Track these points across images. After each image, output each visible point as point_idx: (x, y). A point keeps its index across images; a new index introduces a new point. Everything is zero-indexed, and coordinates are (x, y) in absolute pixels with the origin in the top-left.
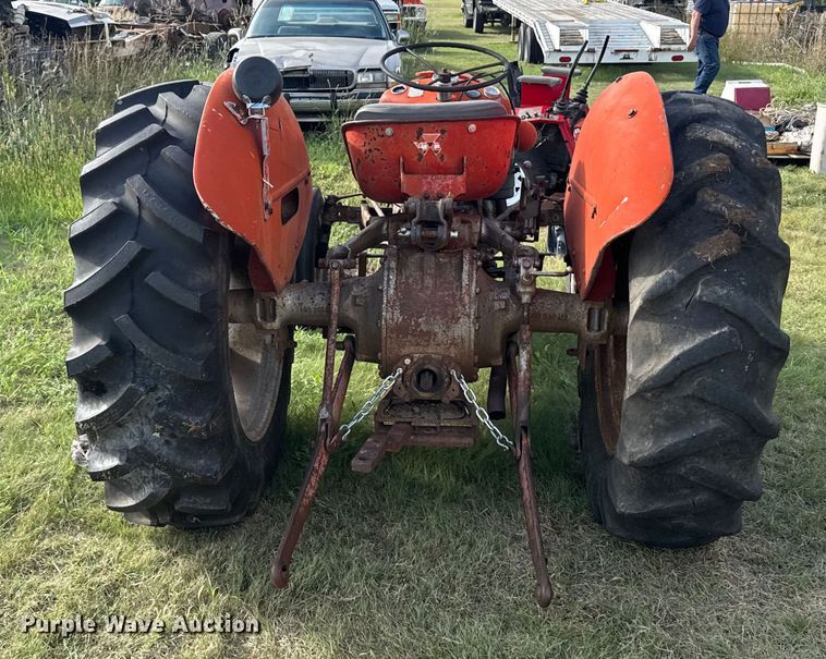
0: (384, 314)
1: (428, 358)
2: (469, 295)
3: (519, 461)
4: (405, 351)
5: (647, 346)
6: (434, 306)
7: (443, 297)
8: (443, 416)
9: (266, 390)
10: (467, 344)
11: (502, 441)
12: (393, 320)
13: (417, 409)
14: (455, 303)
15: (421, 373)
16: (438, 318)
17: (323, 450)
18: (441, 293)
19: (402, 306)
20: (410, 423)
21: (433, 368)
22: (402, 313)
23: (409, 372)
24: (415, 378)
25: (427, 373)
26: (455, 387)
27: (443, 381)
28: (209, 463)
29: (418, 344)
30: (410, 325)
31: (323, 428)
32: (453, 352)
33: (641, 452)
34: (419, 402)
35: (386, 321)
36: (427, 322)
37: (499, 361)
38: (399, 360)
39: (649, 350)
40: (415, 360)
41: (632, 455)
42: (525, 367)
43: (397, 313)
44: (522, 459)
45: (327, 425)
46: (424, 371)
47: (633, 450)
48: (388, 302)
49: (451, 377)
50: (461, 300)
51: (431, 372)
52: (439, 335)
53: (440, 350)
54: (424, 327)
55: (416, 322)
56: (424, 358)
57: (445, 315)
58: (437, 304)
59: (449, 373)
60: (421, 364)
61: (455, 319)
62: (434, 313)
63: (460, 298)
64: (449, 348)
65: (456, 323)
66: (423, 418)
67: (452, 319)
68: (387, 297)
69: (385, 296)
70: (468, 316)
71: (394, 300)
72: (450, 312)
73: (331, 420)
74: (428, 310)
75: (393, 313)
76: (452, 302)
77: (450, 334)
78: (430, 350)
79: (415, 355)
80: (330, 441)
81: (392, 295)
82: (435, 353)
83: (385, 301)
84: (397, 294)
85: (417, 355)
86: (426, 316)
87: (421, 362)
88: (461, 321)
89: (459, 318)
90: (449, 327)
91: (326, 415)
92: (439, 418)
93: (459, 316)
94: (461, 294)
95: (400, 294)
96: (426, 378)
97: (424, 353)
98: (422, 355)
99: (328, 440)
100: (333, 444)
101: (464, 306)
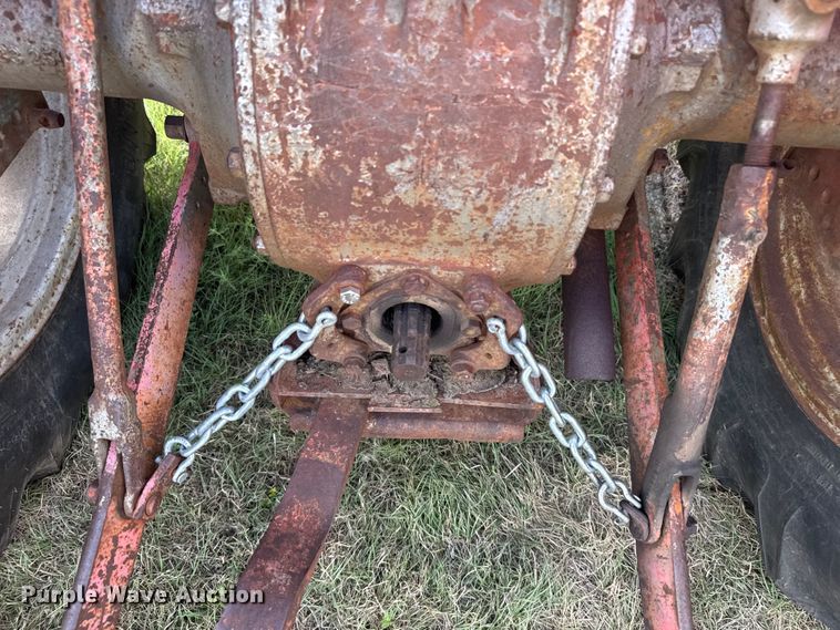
0: (248, 134)
1: (416, 278)
2: (601, 69)
6: (450, 115)
7: (490, 72)
12: (287, 161)
13: (382, 369)
14: (537, 100)
15: (394, 313)
16: (463, 161)
17: (119, 524)
18: (481, 55)
19: (317, 105)
20: (366, 400)
21: (433, 304)
22: (320, 135)
25: (413, 314)
26: (497, 353)
29: (384, 238)
30: (353, 181)
31: (112, 461)
32: (499, 263)
35: (259, 163)
36: (418, 175)
40: (378, 279)
42: (727, 315)
43: (300, 136)
45: (120, 457)
46: (404, 307)
48: (260, 87)
50: (566, 90)
52: (464, 219)
53: (463, 258)
54: (407, 193)
55: (378, 174)
57: (488, 150)
58: (465, 106)
60: (395, 291)
61: (531, 169)
62: (448, 142)
63: (562, 83)
64: (490, 252)
65: (531, 182)
66: (399, 391)
67: (517, 168)
68: (254, 62)
69: (243, 56)
70: (584, 159)
71: (285, 81)
72: (512, 143)
73: (128, 444)
74: (426, 129)
75: (283, 134)
76: (524, 100)
77: (501, 218)
78: (424, 256)
79: (377, 267)
80: (135, 503)
81: (272, 56)
82: (443, 265)
83: (246, 82)
84: (295, 55)
85: (383, 268)
86: (417, 152)
87: (394, 285)
88: (551, 175)
89: (548, 164)
90: (499, 197)
91: (113, 432)
92: (441, 393)
93: (547, 156)
94: (568, 65)
95: (305, 53)
96: (412, 332)
97: (405, 264)
98: (399, 269)
99: (129, 499)
100: (144, 509)
101: (573, 118)
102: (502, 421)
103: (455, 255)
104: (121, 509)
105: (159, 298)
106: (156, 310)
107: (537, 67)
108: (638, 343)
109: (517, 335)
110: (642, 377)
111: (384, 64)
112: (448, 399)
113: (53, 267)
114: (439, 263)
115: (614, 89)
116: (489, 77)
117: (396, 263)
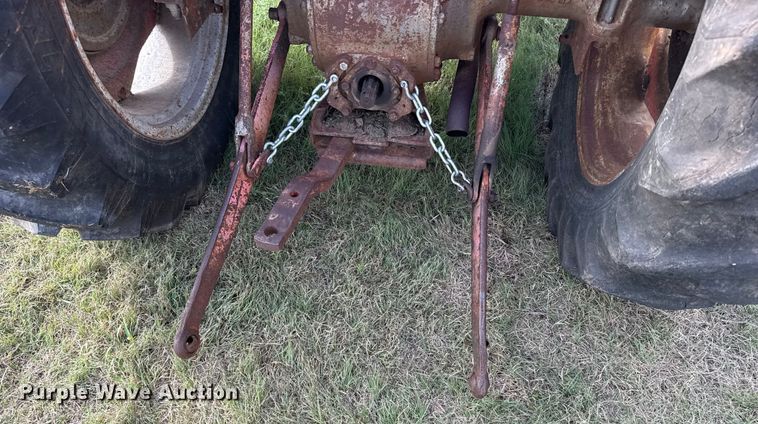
1: (372, 62)
3: (474, 204)
4: (342, 49)
5: (712, 127)
8: (391, 132)
9: (209, 53)
10: (425, 44)
11: (459, 178)
13: (360, 122)
15: (363, 80)
16: (385, 4)
20: (352, 138)
21: (379, 76)
23: (348, 78)
24: (355, 85)
25: (371, 81)
26: (407, 103)
27: (390, 92)
28: (88, 209)
29: (357, 40)
30: (346, 12)
31: (243, 148)
32: (405, 54)
33: (641, 259)
34: (362, 113)
35: (312, 3)
37: (470, 56)
38: (333, 62)
39: (712, 132)
40: (356, 62)
41: (626, 256)
42: (501, 82)
44: (479, 203)
45: (246, 145)
46: (367, 77)
47: (630, 250)
49: (401, 90)
51: (376, 79)
52: (387, 29)
54: (365, 17)
56: (367, 61)
59: (399, 83)
60: (363, 68)
61: (411, 6)
64: (401, 48)
65: (411, 13)
66: (367, 134)
67: (406, 6)
73: (251, 138)
77: (402, 30)
78: (375, 50)
79: (356, 56)
80: (251, 166)
82: (382, 55)
85: (358, 56)
87: (362, 65)
88: (419, 10)
89: (417, 5)
90: (400, 19)
91: (244, 132)
92: (386, 135)
96: (370, 87)
97: (366, 54)
98: (364, 57)
99: (249, 164)
100: (255, 170)
102: (417, 157)
103: (388, 50)
104: (245, 169)
105: (264, 84)
106: (262, 90)
109: (414, 91)
112: (389, 139)
113: (203, 95)
114: (380, 54)
117: (363, 53)
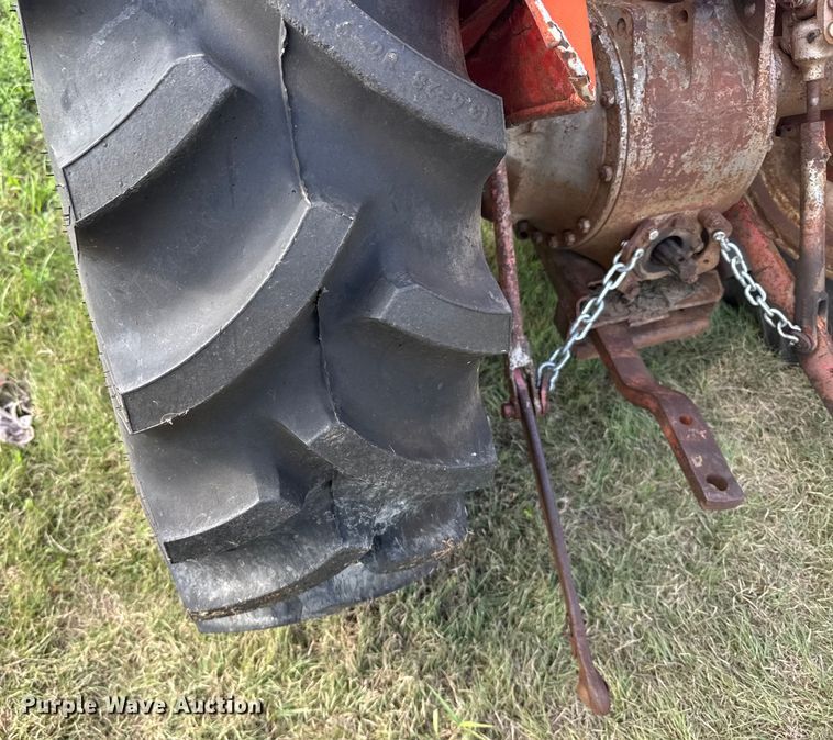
0: (622, 155)
2: (769, 88)
6: (711, 123)
10: (745, 180)
12: (637, 165)
14: (745, 109)
18: (721, 94)
19: (655, 133)
20: (626, 321)
21: (681, 234)
22: (655, 148)
26: (712, 257)
29: (666, 198)
30: (665, 167)
35: (624, 167)
36: (694, 157)
40: (657, 225)
43: (646, 150)
46: (665, 240)
48: (631, 130)
50: (757, 101)
51: (677, 240)
52: (709, 175)
53: (700, 201)
54: (687, 168)
55: (677, 161)
56: (675, 220)
57: (725, 136)
58: (717, 118)
60: (666, 230)
61: (742, 141)
62: (709, 137)
63: (755, 98)
65: (742, 148)
66: (644, 310)
67: (736, 142)
68: (629, 119)
69: (624, 118)
70: (764, 131)
71: (643, 125)
72: (736, 131)
74: (701, 133)
75: (639, 150)
76: (740, 109)
77: (726, 171)
78: (682, 204)
81: (638, 114)
83: (625, 130)
84: (647, 111)
85: (661, 217)
86: (696, 145)
87: (665, 227)
88: (751, 142)
89: (750, 137)
90: (727, 159)
92: (668, 304)
93: (750, 132)
94: (756, 90)
95: (651, 110)
97: (671, 212)
98: (670, 215)
101: (760, 113)
102: (696, 319)
103: (697, 200)
107: (744, 93)
108: (756, 247)
110: (766, 265)
111: (683, 107)
112: (672, 307)
114: (688, 207)
115: (774, 95)
116: (726, 102)
117: (669, 212)
